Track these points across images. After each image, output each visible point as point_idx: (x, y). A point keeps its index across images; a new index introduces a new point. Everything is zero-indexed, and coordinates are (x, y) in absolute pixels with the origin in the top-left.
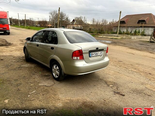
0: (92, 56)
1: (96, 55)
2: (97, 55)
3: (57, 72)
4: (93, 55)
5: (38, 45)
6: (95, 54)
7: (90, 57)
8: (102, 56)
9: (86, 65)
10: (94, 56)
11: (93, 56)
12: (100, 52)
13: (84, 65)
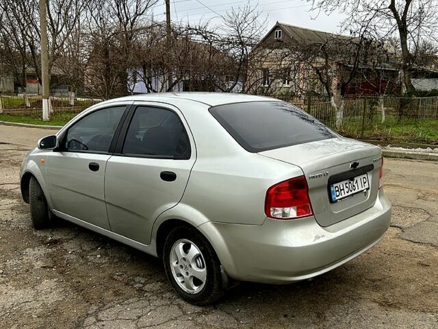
0: (340, 197)
1: (350, 193)
2: (353, 192)
3: (194, 266)
4: (342, 191)
5: (94, 167)
6: (346, 190)
7: (332, 201)
8: (369, 191)
9: (323, 236)
10: (347, 195)
11: (343, 196)
12: (362, 177)
13: (317, 237)
